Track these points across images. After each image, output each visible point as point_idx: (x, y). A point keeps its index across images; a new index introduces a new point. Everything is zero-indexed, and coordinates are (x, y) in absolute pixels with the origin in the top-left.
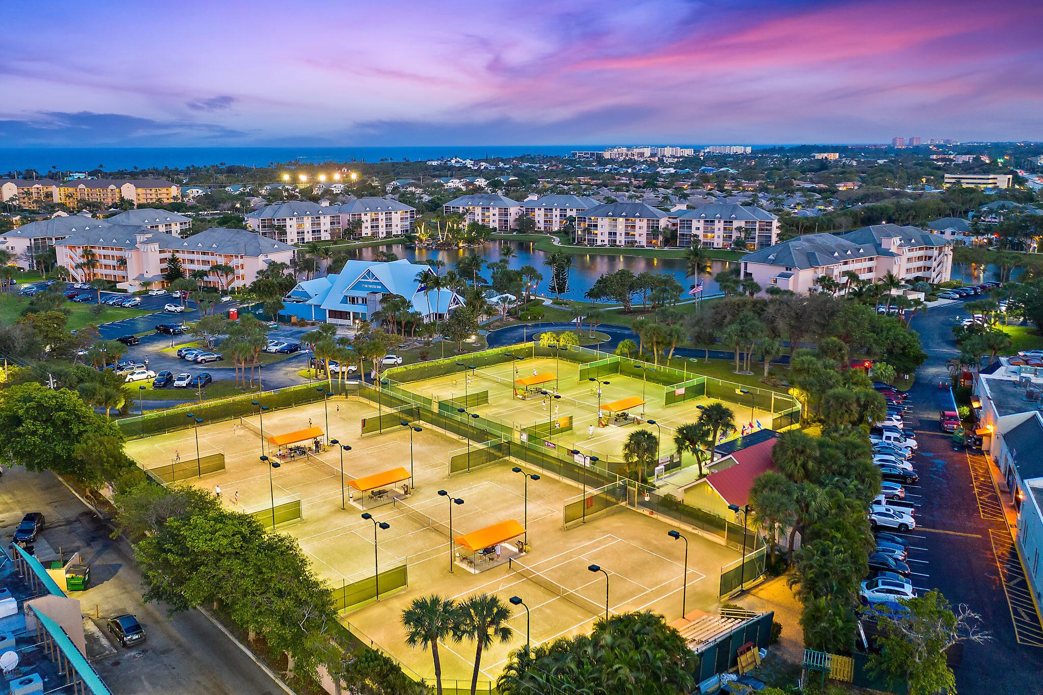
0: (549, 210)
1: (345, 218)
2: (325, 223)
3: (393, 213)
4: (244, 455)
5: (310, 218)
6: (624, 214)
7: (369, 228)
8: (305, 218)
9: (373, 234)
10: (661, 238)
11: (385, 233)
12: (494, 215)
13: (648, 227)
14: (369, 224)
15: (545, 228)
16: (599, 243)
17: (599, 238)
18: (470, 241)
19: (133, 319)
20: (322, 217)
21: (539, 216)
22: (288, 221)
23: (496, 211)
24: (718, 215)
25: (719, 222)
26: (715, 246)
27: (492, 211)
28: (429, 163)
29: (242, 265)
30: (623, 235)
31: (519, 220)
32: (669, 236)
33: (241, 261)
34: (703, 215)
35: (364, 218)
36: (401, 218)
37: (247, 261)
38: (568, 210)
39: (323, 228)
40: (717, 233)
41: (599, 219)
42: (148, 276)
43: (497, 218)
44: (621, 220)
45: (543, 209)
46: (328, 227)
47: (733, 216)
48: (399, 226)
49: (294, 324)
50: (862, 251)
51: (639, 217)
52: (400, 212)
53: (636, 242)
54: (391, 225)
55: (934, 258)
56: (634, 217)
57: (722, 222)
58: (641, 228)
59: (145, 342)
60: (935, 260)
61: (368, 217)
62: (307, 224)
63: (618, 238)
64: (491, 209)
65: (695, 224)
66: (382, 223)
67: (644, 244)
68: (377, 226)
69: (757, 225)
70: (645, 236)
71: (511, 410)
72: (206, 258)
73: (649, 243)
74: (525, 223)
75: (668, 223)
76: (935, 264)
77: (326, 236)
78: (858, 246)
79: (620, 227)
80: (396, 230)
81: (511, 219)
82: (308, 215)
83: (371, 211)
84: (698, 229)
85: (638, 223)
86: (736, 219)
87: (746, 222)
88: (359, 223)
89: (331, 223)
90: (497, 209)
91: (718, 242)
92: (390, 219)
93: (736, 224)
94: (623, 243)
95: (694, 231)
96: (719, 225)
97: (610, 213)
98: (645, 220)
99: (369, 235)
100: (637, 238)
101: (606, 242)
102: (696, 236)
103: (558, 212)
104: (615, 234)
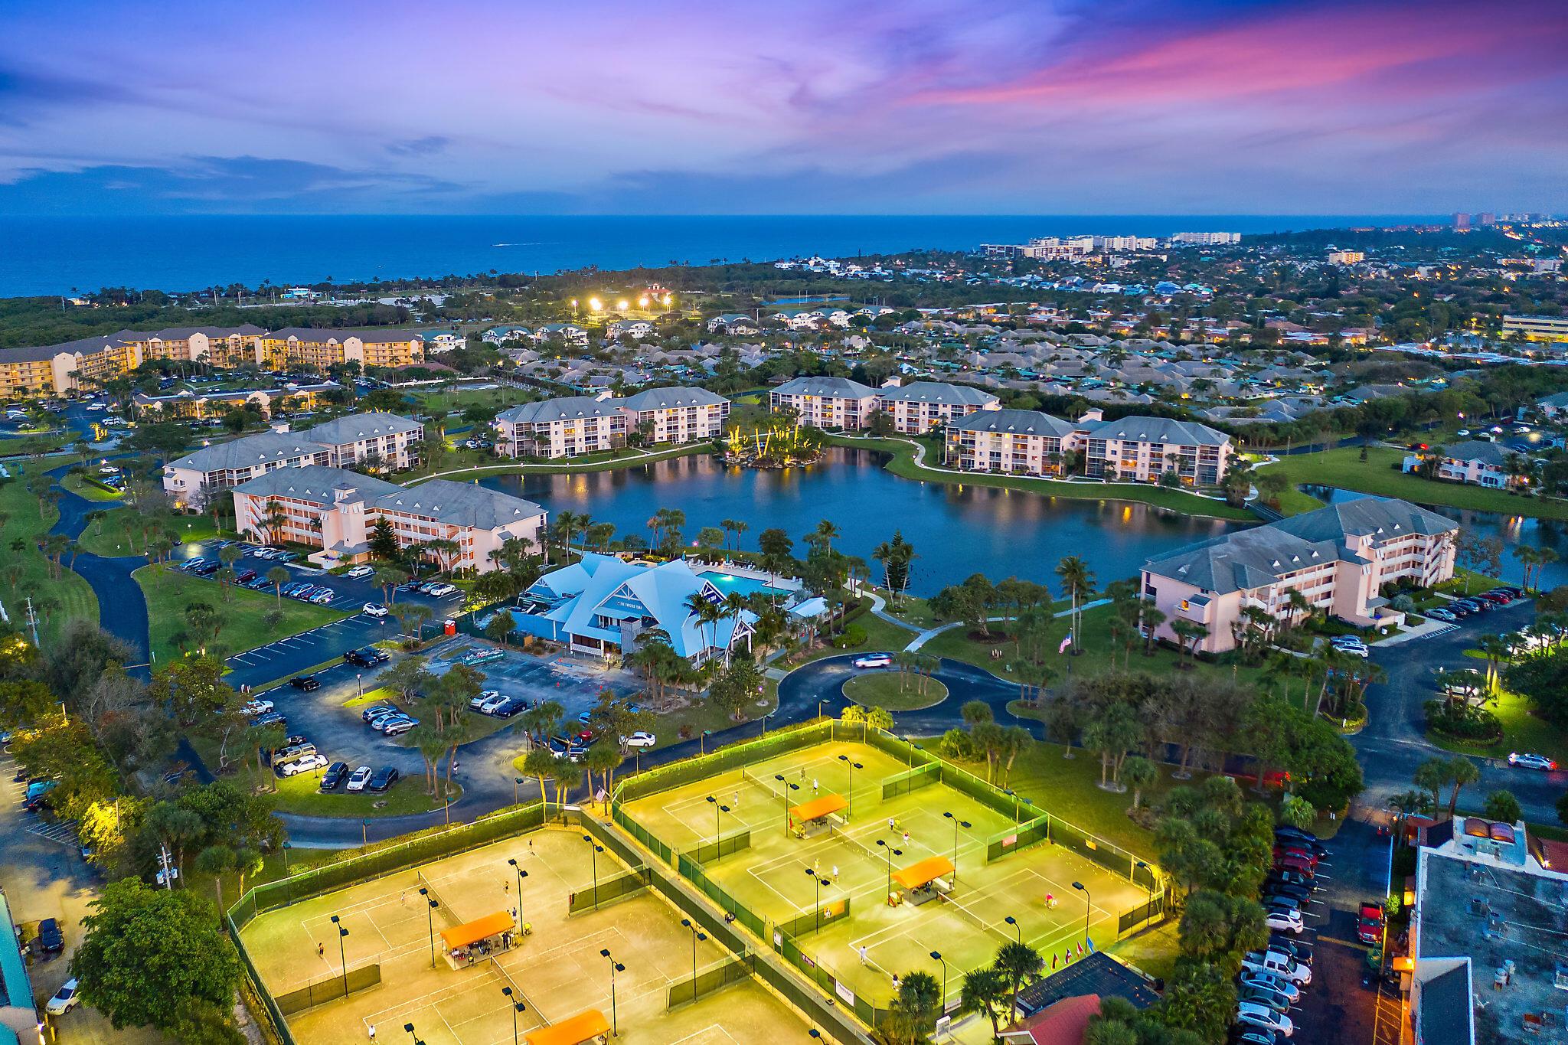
0: (914, 404)
1: (632, 416)
2: (604, 426)
3: (698, 408)
4: (412, 948)
5: (583, 420)
6: (1011, 428)
7: (665, 429)
8: (576, 421)
9: (670, 437)
10: (1061, 465)
11: (686, 436)
12: (839, 408)
13: (1045, 448)
14: (665, 425)
15: (908, 428)
16: (977, 466)
17: (977, 459)
18: (800, 455)
19: (319, 632)
20: (599, 419)
21: (901, 413)
22: (553, 428)
23: (842, 403)
24: (1143, 435)
25: (1144, 445)
26: (1138, 478)
27: (835, 403)
28: (778, 265)
29: (471, 540)
30: (1010, 456)
31: (874, 415)
32: (1072, 462)
33: (468, 535)
34: (1122, 434)
35: (657, 417)
36: (710, 415)
37: (477, 534)
38: (941, 406)
39: (600, 434)
40: (1140, 460)
41: (978, 433)
42: (350, 545)
43: (842, 413)
44: (1007, 437)
45: (906, 403)
46: (608, 432)
47: (1164, 437)
48: (707, 426)
49: (528, 650)
50: (1315, 554)
51: (1032, 433)
52: (706, 407)
53: (1027, 468)
54: (695, 425)
55: (1426, 551)
56: (1026, 432)
57: (1148, 445)
58: (1036, 448)
59: (327, 684)
60: (1429, 553)
61: (664, 416)
62: (579, 428)
63: (1003, 461)
64: (834, 400)
65: (1110, 445)
66: (683, 423)
67: (1039, 470)
68: (676, 427)
69: (1198, 451)
70: (1039, 460)
71: (779, 862)
72: (424, 524)
73: (1045, 471)
74: (881, 422)
75: (1074, 440)
76: (1428, 559)
77: (603, 445)
78: (1310, 545)
79: (1006, 446)
80: (702, 432)
81: (862, 415)
82: (580, 417)
83: (668, 406)
84: (1114, 453)
85: (1030, 441)
86: (1167, 442)
87: (1183, 448)
88: (649, 426)
89: (612, 427)
90: (843, 400)
91: (1143, 472)
92: (695, 416)
93: (1168, 449)
94: (1010, 468)
95: (1109, 457)
96: (1144, 449)
97: (993, 426)
98: (1041, 438)
99: (665, 439)
100: (1029, 463)
101: (987, 466)
102: (1112, 463)
103: (926, 408)
104: (999, 454)
